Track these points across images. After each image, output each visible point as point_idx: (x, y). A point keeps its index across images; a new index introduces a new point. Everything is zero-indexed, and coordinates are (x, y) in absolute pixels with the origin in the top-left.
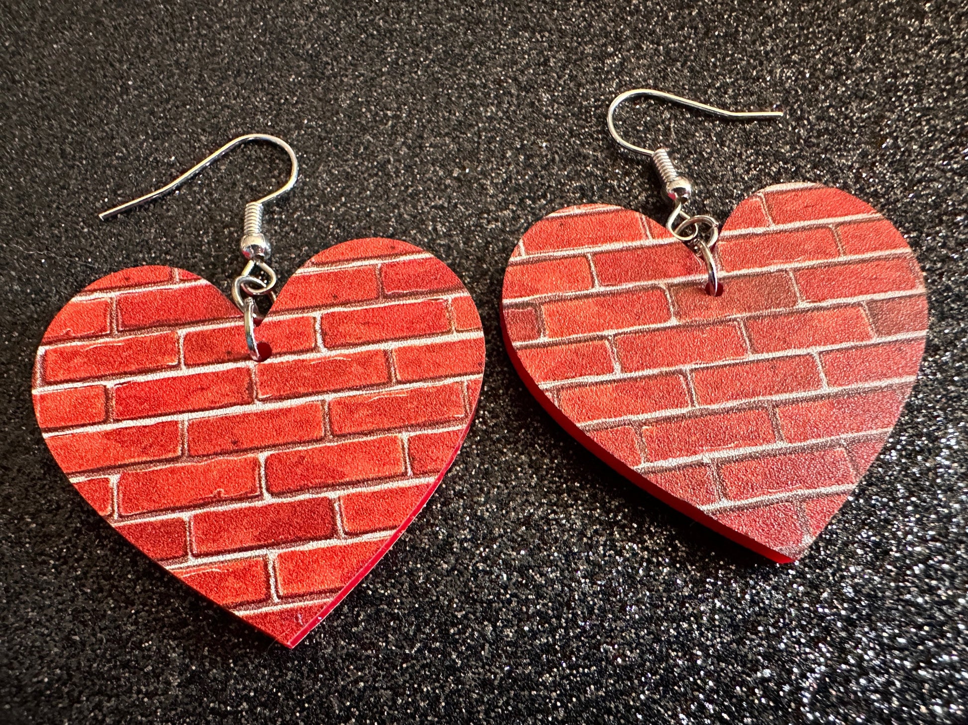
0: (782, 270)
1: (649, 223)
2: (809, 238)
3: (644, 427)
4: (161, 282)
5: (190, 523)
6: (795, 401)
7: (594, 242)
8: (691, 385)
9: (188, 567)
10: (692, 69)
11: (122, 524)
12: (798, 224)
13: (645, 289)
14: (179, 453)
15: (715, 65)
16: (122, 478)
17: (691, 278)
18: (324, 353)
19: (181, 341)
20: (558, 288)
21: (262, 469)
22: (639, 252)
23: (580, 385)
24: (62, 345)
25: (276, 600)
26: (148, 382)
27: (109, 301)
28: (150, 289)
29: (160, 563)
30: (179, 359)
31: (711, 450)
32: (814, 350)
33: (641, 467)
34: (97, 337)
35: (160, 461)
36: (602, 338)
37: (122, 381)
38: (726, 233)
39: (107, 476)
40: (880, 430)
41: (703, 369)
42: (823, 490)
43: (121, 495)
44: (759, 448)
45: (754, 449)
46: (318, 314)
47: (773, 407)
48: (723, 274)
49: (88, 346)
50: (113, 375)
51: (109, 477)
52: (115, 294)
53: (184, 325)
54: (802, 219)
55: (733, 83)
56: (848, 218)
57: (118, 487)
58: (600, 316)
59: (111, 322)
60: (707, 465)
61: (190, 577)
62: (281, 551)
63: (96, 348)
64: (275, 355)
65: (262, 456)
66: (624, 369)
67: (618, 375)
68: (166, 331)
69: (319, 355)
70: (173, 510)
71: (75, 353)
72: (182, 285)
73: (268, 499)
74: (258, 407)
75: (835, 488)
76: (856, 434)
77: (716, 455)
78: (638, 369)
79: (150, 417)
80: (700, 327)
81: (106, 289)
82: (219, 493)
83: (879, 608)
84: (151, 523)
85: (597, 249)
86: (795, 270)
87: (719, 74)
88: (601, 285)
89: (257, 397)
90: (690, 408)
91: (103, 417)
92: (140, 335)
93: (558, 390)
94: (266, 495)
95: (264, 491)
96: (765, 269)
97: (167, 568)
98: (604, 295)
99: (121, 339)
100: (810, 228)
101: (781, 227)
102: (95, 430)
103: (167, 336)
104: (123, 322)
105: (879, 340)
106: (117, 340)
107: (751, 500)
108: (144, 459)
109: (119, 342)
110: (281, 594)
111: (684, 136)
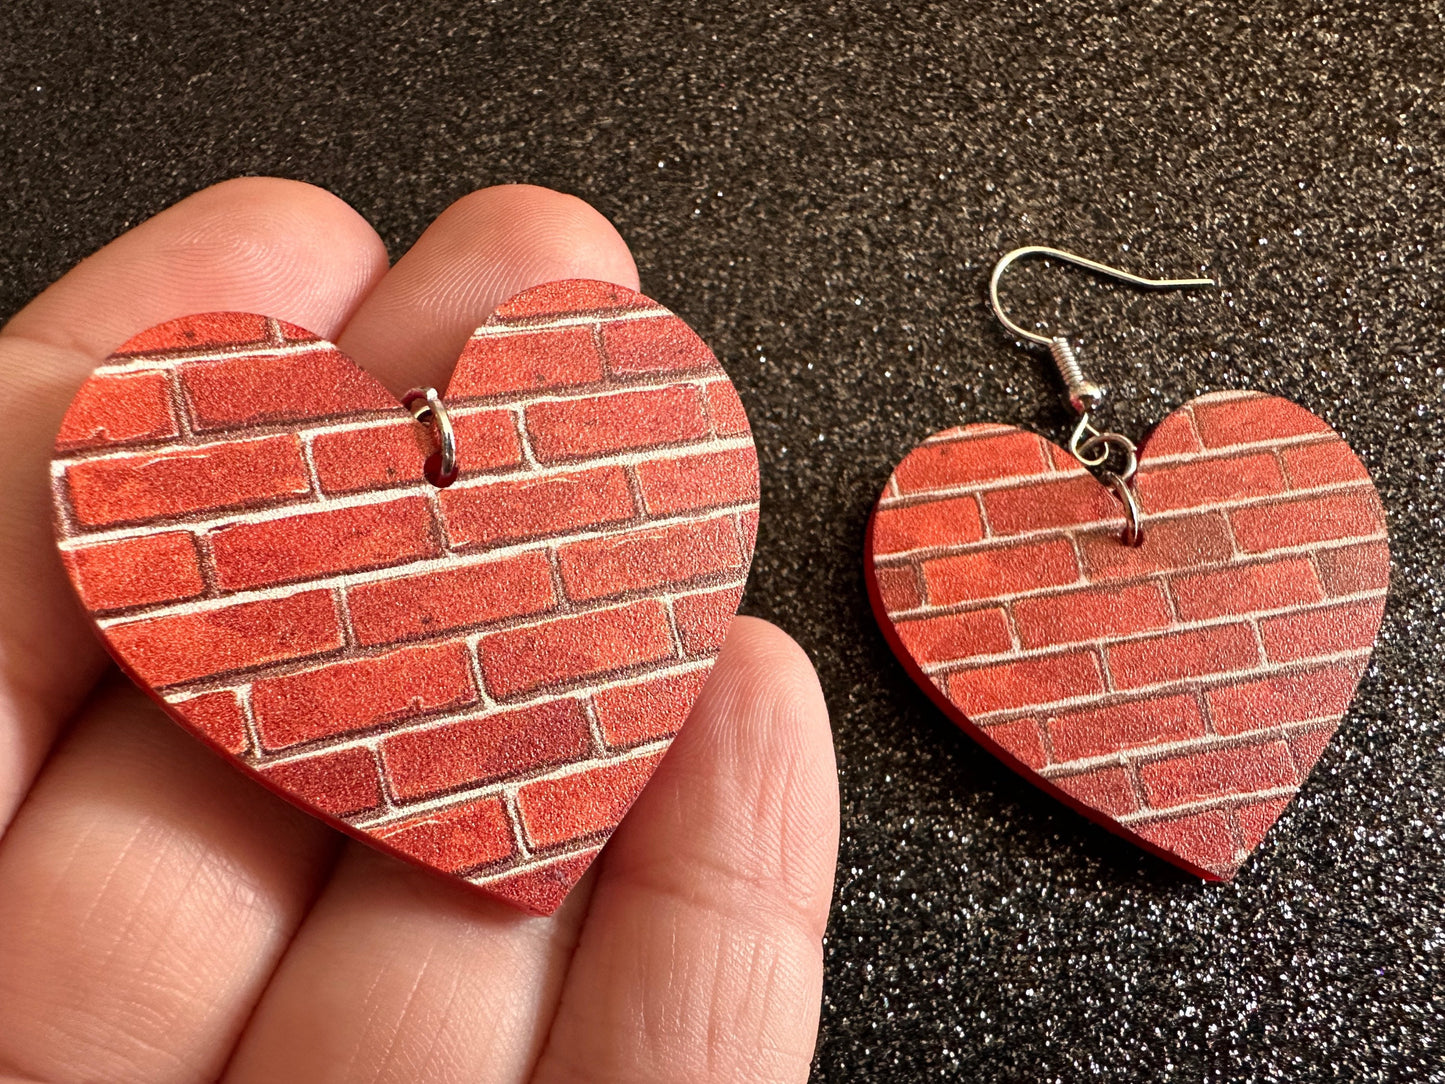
0: (1215, 511)
1: (1051, 450)
2: (1248, 466)
3: (1050, 720)
4: (252, 343)
5: (379, 753)
6: (1229, 683)
7: (984, 476)
8: (1105, 665)
9: (390, 822)
10: (1097, 215)
11: (270, 765)
12: (1234, 448)
13: (1047, 539)
14: (342, 643)
15: (1126, 208)
16: (255, 690)
17: (1103, 523)
18: (538, 471)
19: (309, 451)
20: (940, 540)
21: (475, 662)
22: (1041, 489)
23: (971, 667)
24: (95, 459)
25: (527, 856)
26: (266, 523)
27: (165, 375)
28: (235, 355)
29: (345, 820)
30: (311, 483)
31: (1130, 747)
32: (1252, 616)
33: (1048, 769)
34: (158, 443)
35: (314, 658)
36: (997, 605)
37: (221, 522)
38: (1147, 461)
39: (229, 688)
40: (1328, 717)
41: (1119, 643)
42: (1261, 794)
43: (260, 718)
44: (1186, 743)
45: (1180, 744)
46: (518, 407)
47: (1203, 691)
48: (1144, 517)
49: (145, 460)
50: (200, 512)
51: (234, 689)
52: (173, 363)
53: (307, 422)
54: (1239, 440)
55: (1150, 235)
56: (1295, 439)
57: (252, 705)
58: (993, 574)
59: (178, 417)
60: (1125, 766)
61: (396, 836)
62: (523, 783)
63: (161, 463)
64: (465, 476)
65: (472, 641)
66: (1024, 645)
67: (1017, 652)
68: (278, 435)
69: (529, 475)
70: (350, 735)
71: (123, 473)
72: (289, 350)
73: (492, 708)
74: (451, 562)
75: (1274, 791)
76: (1300, 723)
77: (1136, 753)
78: (1040, 645)
79: (284, 583)
80: (1115, 589)
81: (156, 352)
82: (417, 703)
83: (1320, 932)
84: (318, 760)
85: (988, 486)
86: (1231, 511)
87: (1132, 221)
88: (993, 535)
89: (448, 547)
90: (1104, 694)
91: (200, 588)
92: (237, 440)
93: (946, 675)
94: (488, 701)
95: (483, 693)
96: (1194, 510)
97: (358, 826)
98: (998, 547)
99: (202, 446)
100: (1250, 453)
101: (1214, 452)
102: (190, 612)
103: (282, 442)
104: (199, 416)
105: (1330, 602)
106: (195, 448)
107: (1175, 809)
108: (286, 656)
109: (199, 452)
110: (532, 845)
111: (1087, 313)
